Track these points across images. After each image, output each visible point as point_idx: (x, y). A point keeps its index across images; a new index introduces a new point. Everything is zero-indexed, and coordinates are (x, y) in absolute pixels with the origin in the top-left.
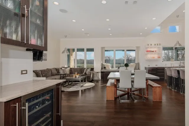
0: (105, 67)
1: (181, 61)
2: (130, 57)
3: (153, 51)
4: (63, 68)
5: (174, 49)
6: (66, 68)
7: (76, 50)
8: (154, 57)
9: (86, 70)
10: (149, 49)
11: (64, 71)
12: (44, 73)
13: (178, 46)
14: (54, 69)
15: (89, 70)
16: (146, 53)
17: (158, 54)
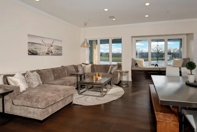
0: (136, 64)
2: (160, 50)
4: (83, 65)
6: (87, 64)
7: (99, 42)
9: (112, 68)
11: (83, 68)
12: (56, 73)
14: (71, 66)
15: (115, 68)
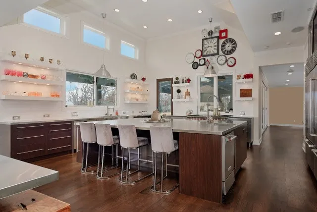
1: (109, 107)
3: (34, 77)
5: (95, 80)
8: (36, 94)
10: (17, 68)
13: (103, 75)
16: (4, 77)
17: (52, 86)
